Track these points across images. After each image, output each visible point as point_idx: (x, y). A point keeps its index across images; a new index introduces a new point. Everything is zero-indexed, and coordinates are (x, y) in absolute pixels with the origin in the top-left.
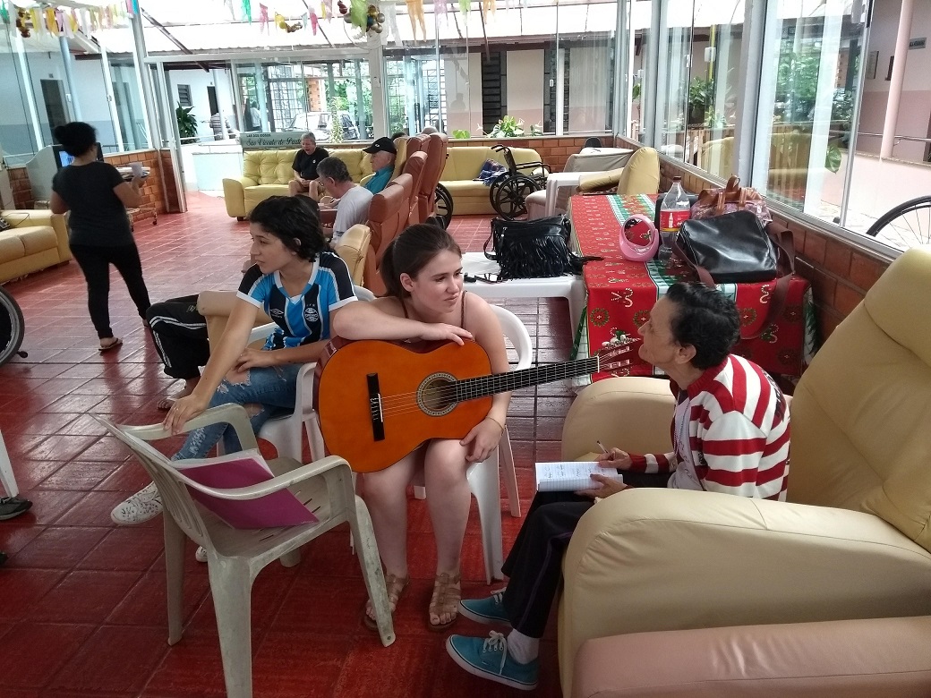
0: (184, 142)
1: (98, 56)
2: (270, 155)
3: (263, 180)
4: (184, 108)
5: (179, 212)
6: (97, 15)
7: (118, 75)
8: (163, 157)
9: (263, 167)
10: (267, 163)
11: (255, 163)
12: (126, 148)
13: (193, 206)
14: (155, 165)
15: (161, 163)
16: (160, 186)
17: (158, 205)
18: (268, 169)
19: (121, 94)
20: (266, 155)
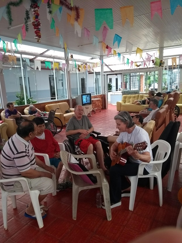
0: (109, 92)
1: (93, 73)
2: (129, 96)
3: (126, 102)
4: (110, 83)
5: (106, 109)
6: (94, 65)
7: (97, 77)
8: (104, 96)
9: (127, 99)
10: (128, 98)
11: (125, 98)
12: (96, 94)
13: (109, 108)
14: (102, 98)
15: (103, 98)
16: (102, 103)
17: (101, 107)
18: (128, 100)
19: (97, 81)
20: (128, 96)
